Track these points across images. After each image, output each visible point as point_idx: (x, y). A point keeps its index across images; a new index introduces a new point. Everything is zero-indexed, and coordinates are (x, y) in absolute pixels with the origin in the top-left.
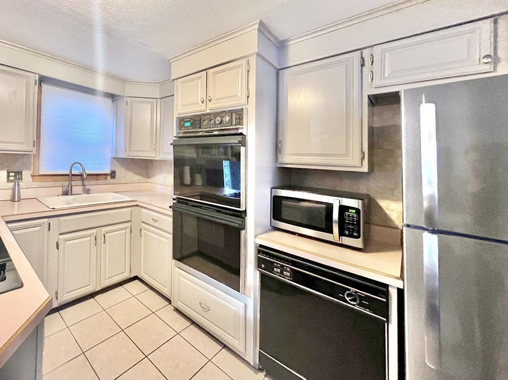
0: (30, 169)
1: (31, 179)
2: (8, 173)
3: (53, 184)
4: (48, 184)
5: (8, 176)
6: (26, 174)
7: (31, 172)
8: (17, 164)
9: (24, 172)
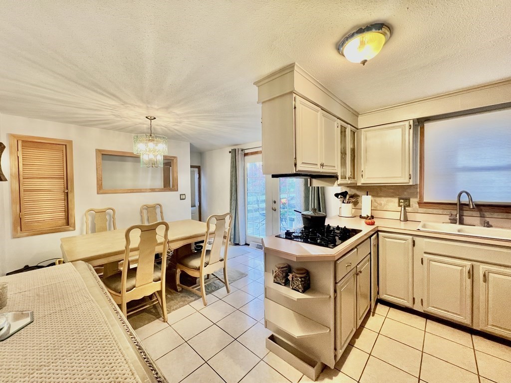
0: (416, 197)
1: (417, 205)
2: (399, 199)
3: (440, 211)
4: (435, 211)
5: (399, 202)
6: (414, 201)
7: (417, 200)
8: (405, 193)
9: (412, 200)
